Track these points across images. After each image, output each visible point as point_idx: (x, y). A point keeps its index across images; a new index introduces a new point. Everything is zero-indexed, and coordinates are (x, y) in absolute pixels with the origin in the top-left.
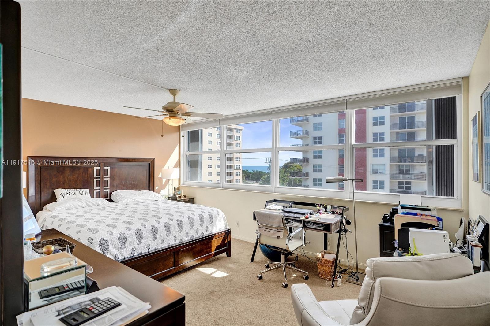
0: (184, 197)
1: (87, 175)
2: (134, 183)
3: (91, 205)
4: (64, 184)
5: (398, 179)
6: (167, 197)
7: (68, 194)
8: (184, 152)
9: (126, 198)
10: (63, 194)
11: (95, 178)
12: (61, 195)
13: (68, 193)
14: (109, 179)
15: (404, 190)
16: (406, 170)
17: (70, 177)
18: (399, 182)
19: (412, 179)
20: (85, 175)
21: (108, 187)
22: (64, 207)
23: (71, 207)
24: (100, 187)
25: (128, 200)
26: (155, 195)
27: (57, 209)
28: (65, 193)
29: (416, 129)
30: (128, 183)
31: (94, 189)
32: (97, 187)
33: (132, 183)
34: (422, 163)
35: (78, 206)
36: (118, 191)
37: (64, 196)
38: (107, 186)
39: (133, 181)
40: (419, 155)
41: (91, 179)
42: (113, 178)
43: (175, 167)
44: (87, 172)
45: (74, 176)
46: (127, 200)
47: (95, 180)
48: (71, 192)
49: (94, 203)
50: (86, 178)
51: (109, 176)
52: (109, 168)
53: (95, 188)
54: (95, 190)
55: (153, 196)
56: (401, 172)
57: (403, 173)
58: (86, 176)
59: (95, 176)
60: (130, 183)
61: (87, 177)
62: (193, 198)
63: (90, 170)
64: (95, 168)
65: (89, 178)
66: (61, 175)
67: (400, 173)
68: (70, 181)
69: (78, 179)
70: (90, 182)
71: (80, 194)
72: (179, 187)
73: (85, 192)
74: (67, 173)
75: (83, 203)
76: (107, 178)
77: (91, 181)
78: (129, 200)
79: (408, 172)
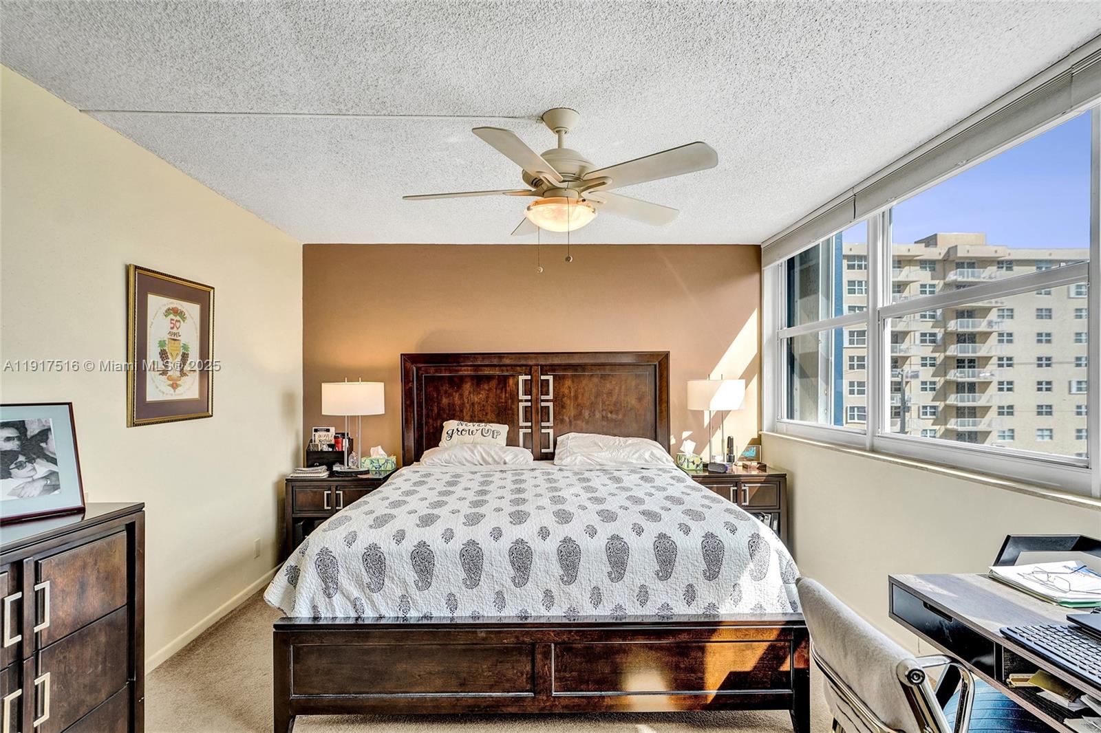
0: (758, 468)
1: (504, 394)
2: (614, 416)
3: (490, 460)
4: (461, 411)
6: (696, 463)
7: (459, 433)
8: (774, 331)
9: (574, 453)
10: (450, 432)
11: (522, 401)
12: (447, 433)
13: (460, 430)
14: (551, 405)
17: (472, 395)
20: (502, 392)
21: (551, 424)
22: (439, 459)
23: (452, 460)
24: (531, 422)
25: (575, 459)
26: (652, 453)
27: (425, 462)
28: (455, 430)
30: (597, 416)
31: (520, 425)
32: (526, 420)
33: (607, 417)
35: (464, 460)
36: (572, 435)
37: (451, 437)
38: (548, 421)
39: (611, 413)
41: (513, 402)
42: (562, 401)
43: (747, 376)
44: (505, 387)
45: (481, 395)
46: (573, 458)
47: (521, 405)
48: (467, 428)
49: (497, 458)
50: (503, 401)
51: (551, 397)
52: (550, 378)
53: (522, 424)
54: (522, 427)
55: (647, 456)
58: (504, 396)
59: (521, 397)
60: (603, 416)
61: (506, 397)
62: (784, 476)
63: (511, 381)
64: (522, 378)
65: (510, 401)
66: (456, 392)
68: (473, 404)
69: (487, 402)
70: (511, 409)
71: (482, 434)
72: (760, 436)
73: (493, 431)
74: (467, 387)
75: (474, 454)
76: (547, 401)
77: (514, 407)
78: (579, 458)
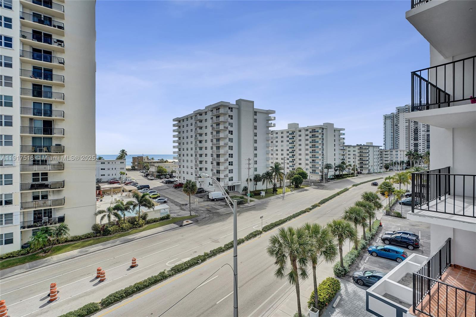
5: (31, 171)
15: (40, 182)
16: (42, 161)
18: (33, 173)
19: (49, 169)
29: (53, 117)
34: (59, 152)
40: (56, 145)
56: (35, 162)
57: (38, 164)
67: (34, 164)
79: (44, 162)
